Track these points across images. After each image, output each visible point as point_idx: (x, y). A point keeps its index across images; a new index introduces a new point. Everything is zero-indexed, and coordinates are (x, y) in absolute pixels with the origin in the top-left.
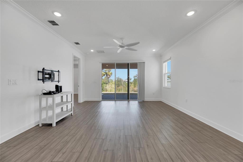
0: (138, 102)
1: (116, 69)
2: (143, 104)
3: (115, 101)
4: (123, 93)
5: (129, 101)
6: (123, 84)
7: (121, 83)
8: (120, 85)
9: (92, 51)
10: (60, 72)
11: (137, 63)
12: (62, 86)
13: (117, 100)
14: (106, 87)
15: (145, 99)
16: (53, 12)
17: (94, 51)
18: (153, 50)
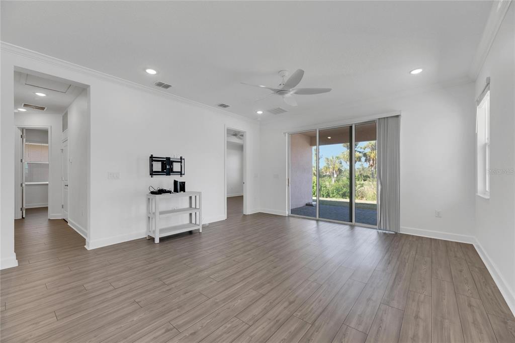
3: (317, 221)
5: (352, 227)
9: (260, 112)
10: (184, 159)
11: (374, 121)
12: (185, 182)
13: (321, 219)
14: (362, 186)
15: (401, 227)
16: (144, 69)
17: (263, 112)
18: (412, 73)
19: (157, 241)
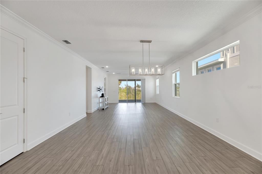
0: (142, 103)
1: (128, 81)
2: (144, 104)
3: (127, 103)
4: (132, 99)
5: (136, 103)
6: (132, 92)
7: (130, 91)
8: (129, 93)
9: (114, 73)
11: (141, 79)
15: (146, 101)
19: (105, 109)
